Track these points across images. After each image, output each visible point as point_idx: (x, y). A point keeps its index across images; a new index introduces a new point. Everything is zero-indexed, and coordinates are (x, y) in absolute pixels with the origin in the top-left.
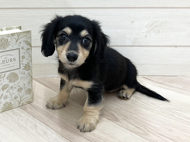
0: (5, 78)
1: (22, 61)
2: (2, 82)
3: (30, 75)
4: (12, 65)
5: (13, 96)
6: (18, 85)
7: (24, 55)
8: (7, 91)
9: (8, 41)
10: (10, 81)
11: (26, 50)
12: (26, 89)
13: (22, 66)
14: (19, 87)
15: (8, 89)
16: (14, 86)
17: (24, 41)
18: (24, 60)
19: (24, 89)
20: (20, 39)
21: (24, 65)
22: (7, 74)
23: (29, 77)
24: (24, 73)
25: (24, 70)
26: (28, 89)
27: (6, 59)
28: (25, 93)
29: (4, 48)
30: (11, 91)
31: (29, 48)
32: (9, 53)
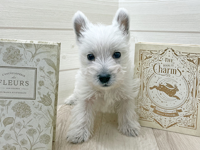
0: (10, 107)
1: (39, 89)
2: (5, 112)
3: (49, 113)
4: (23, 91)
5: (20, 139)
6: (28, 124)
7: (44, 80)
8: (12, 128)
9: (19, 53)
10: (18, 114)
11: (47, 74)
12: (42, 134)
13: (37, 96)
14: (31, 128)
15: (12, 125)
16: (23, 124)
17: (45, 59)
18: (42, 87)
19: (38, 133)
20: (39, 54)
21: (42, 96)
22: (14, 102)
23: (49, 116)
24: (41, 108)
25: (41, 104)
26: (44, 135)
27: (14, 79)
28: (38, 140)
29: (13, 62)
30: (17, 130)
31: (52, 71)
32: (20, 71)
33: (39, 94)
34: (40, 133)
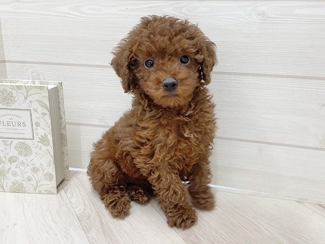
0: (13, 146)
1: (36, 129)
2: (8, 151)
3: (49, 153)
4: (22, 131)
5: (26, 176)
6: (31, 163)
7: (39, 121)
8: (17, 166)
9: (12, 95)
10: (20, 154)
11: (41, 115)
12: (45, 172)
13: (35, 136)
14: (34, 166)
15: (17, 163)
16: (26, 162)
17: (37, 100)
18: (38, 128)
19: (41, 171)
20: (30, 95)
21: (40, 137)
22: (15, 142)
23: (49, 155)
24: (40, 148)
25: (40, 144)
26: (47, 173)
27: (12, 121)
28: (42, 178)
29: (8, 103)
30: (22, 168)
31: (45, 112)
32: (16, 112)
33: (37, 134)
34: (43, 171)
